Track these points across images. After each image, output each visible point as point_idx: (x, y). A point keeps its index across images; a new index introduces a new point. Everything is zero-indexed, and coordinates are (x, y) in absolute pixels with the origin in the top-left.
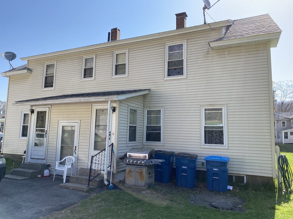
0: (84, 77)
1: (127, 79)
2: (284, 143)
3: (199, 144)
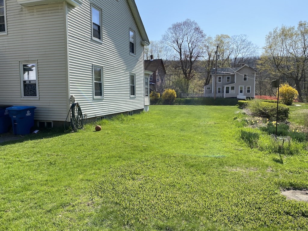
2: (225, 98)
3: (20, 96)
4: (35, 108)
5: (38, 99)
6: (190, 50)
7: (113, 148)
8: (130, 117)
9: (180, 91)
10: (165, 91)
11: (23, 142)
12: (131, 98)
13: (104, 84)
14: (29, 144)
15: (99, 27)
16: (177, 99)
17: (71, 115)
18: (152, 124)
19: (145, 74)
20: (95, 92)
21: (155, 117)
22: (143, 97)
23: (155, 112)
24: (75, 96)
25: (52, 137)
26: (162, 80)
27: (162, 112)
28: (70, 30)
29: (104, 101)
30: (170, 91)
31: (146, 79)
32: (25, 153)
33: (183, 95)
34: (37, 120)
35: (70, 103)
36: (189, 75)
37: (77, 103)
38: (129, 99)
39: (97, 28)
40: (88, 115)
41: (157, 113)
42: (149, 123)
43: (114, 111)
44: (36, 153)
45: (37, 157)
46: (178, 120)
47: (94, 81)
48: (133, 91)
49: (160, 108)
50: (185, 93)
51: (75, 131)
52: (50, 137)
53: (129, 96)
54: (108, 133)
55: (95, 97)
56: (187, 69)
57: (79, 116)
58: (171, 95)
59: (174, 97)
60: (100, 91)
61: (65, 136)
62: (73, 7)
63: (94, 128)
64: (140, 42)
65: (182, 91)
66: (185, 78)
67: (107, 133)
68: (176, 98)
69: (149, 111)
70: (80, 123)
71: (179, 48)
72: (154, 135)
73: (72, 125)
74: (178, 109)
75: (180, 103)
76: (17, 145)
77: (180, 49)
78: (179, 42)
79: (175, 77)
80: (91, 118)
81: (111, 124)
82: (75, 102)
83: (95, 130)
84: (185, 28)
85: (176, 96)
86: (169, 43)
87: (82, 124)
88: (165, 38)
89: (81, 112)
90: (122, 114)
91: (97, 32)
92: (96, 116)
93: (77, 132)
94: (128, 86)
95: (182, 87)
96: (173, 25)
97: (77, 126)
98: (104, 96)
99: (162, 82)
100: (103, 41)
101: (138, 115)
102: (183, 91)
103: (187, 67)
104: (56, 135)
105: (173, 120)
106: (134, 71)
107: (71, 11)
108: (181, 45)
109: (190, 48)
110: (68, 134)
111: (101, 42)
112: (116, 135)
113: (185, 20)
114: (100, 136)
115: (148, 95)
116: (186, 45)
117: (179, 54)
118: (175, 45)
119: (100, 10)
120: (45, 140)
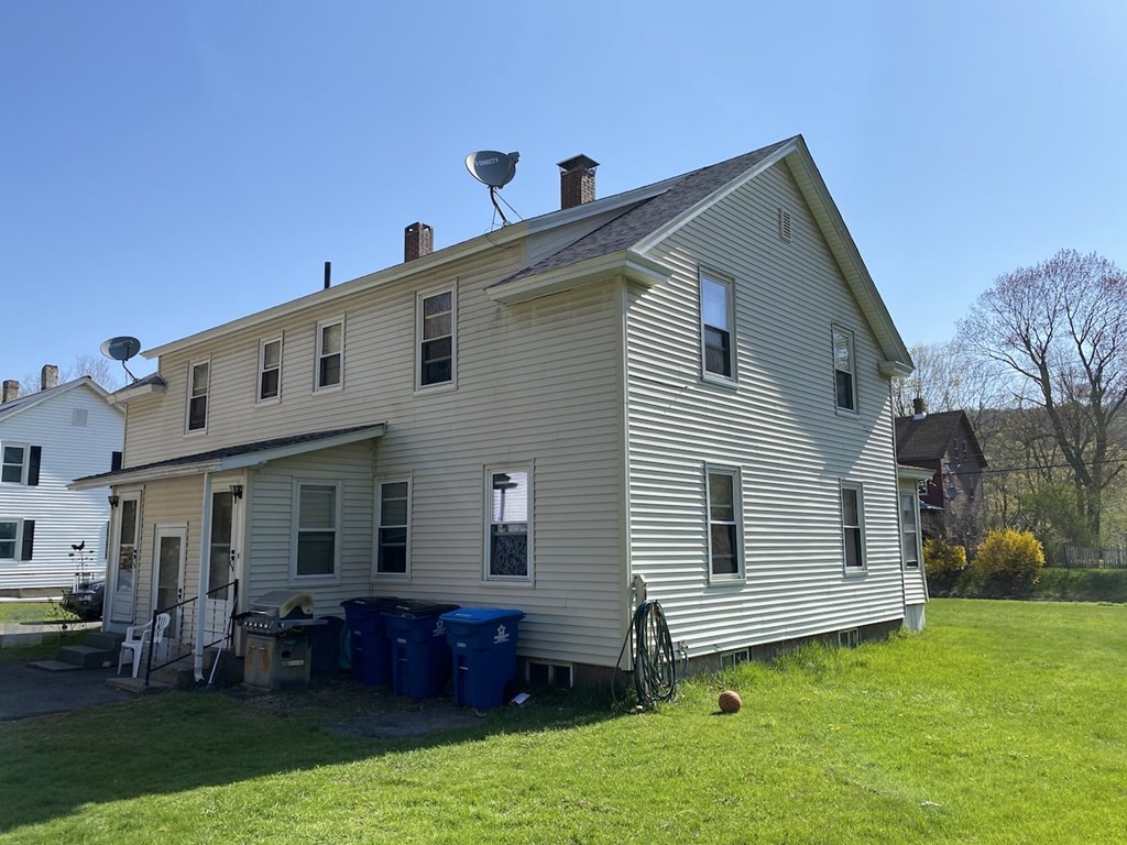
0: (262, 398)
1: (341, 398)
3: (478, 576)
4: (521, 615)
5: (530, 584)
6: (1087, 367)
7: (796, 797)
8: (847, 654)
9: (1058, 539)
10: (987, 536)
11: (483, 739)
12: (846, 577)
13: (746, 530)
14: (503, 746)
15: (725, 336)
16: (1048, 571)
17: (635, 646)
18: (950, 695)
19: (902, 481)
20: (713, 560)
21: (959, 657)
22: (899, 571)
23: (953, 633)
24: (647, 575)
25: (572, 726)
26: (970, 493)
27: (988, 635)
28: (633, 359)
29: (745, 590)
30: (1013, 537)
31: (907, 500)
32: (492, 786)
33: (1074, 554)
34: (524, 658)
35: (631, 602)
36: (1097, 470)
37: (656, 603)
38: (840, 582)
39: (717, 340)
40: (690, 647)
41: (964, 641)
42: (935, 691)
43: (784, 630)
44: (527, 791)
45: (532, 809)
46: (1072, 679)
47: (711, 522)
48: (855, 549)
49: (976, 616)
50: (1085, 545)
51: (649, 709)
52: (567, 727)
53: (840, 570)
54: (768, 726)
55: (716, 579)
56: (1082, 442)
57: (662, 651)
58: (1018, 556)
59: (1035, 564)
60: (729, 556)
61: (614, 727)
62: (645, 287)
63: (713, 700)
64: (876, 367)
65: (1068, 537)
66: (1076, 480)
67: (765, 726)
68: (1045, 566)
69: (925, 629)
70: (665, 674)
71: (1037, 363)
72: (966, 755)
73: (637, 682)
74: (1060, 624)
75: (1065, 590)
76: (467, 748)
77: (1043, 368)
78: (1033, 341)
79: (1028, 476)
80: (703, 656)
81: (775, 684)
82: (650, 599)
83: (719, 710)
84: (1055, 288)
85: (1041, 558)
86: (992, 347)
87: (670, 682)
88: (971, 331)
89: (668, 636)
90: (815, 644)
91: (720, 354)
92: (719, 650)
93: (655, 712)
94: (835, 530)
95: (1066, 521)
96: (1000, 280)
97: (654, 687)
98: (747, 575)
99: (971, 500)
100: (740, 379)
101: (881, 648)
102: (1075, 536)
103: (1083, 436)
104: (584, 718)
105: (1044, 678)
106: (855, 475)
107: (638, 302)
108: (1044, 352)
109: (1088, 362)
110: (625, 720)
111: (734, 384)
112: (803, 738)
113: (1051, 257)
114: (738, 736)
115: (916, 564)
116: (1066, 349)
117: (1037, 387)
118: (1018, 354)
119: (730, 281)
120: (550, 736)
